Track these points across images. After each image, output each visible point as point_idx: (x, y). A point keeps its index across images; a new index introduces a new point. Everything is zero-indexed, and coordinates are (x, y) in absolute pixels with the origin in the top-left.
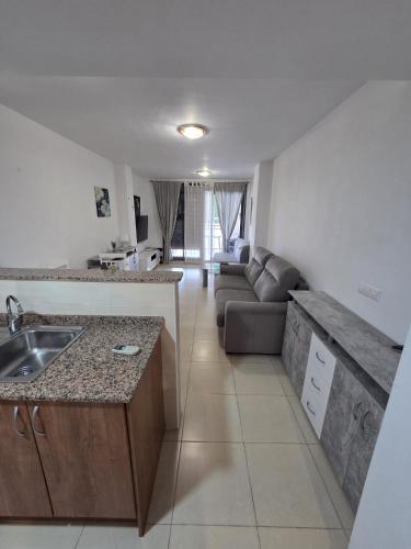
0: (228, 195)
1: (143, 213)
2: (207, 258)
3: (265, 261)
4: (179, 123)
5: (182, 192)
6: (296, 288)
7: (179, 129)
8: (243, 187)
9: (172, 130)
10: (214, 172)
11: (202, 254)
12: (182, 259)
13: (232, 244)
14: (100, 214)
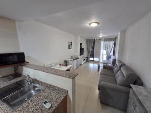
0: (109, 42)
1: (82, 47)
2: (101, 61)
3: (121, 66)
4: (89, 22)
5: (94, 42)
6: (135, 84)
7: (90, 24)
8: (115, 39)
9: (87, 25)
10: (104, 35)
11: (99, 60)
12: (93, 61)
13: (110, 57)
14: (69, 48)
